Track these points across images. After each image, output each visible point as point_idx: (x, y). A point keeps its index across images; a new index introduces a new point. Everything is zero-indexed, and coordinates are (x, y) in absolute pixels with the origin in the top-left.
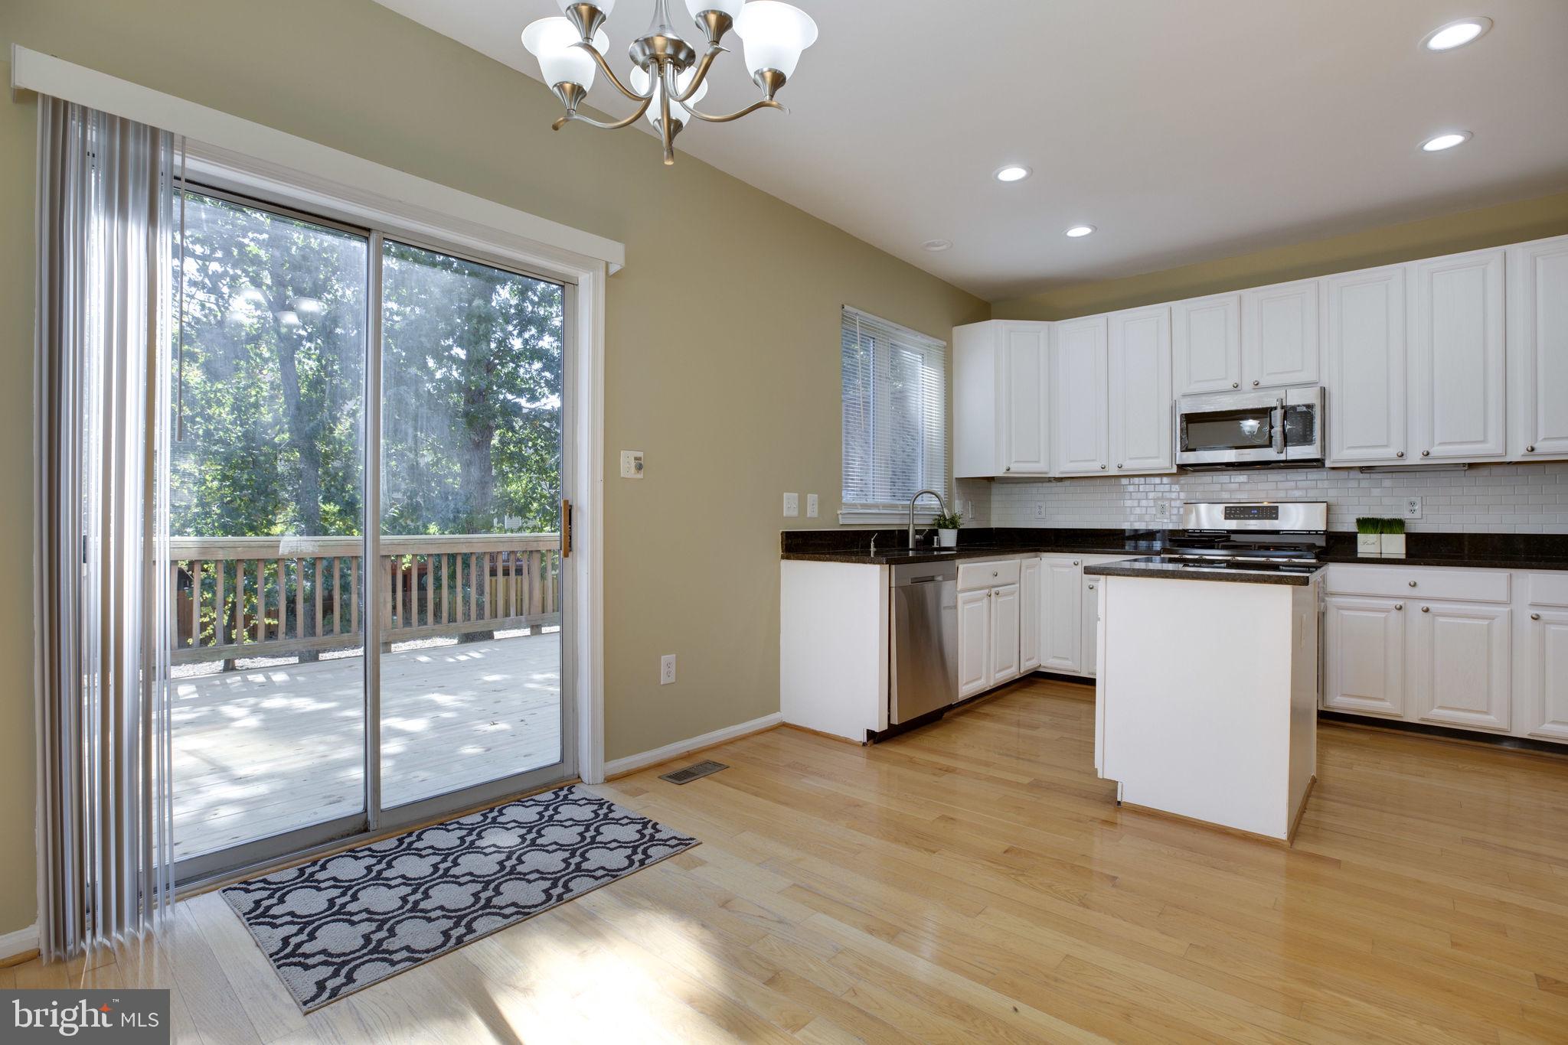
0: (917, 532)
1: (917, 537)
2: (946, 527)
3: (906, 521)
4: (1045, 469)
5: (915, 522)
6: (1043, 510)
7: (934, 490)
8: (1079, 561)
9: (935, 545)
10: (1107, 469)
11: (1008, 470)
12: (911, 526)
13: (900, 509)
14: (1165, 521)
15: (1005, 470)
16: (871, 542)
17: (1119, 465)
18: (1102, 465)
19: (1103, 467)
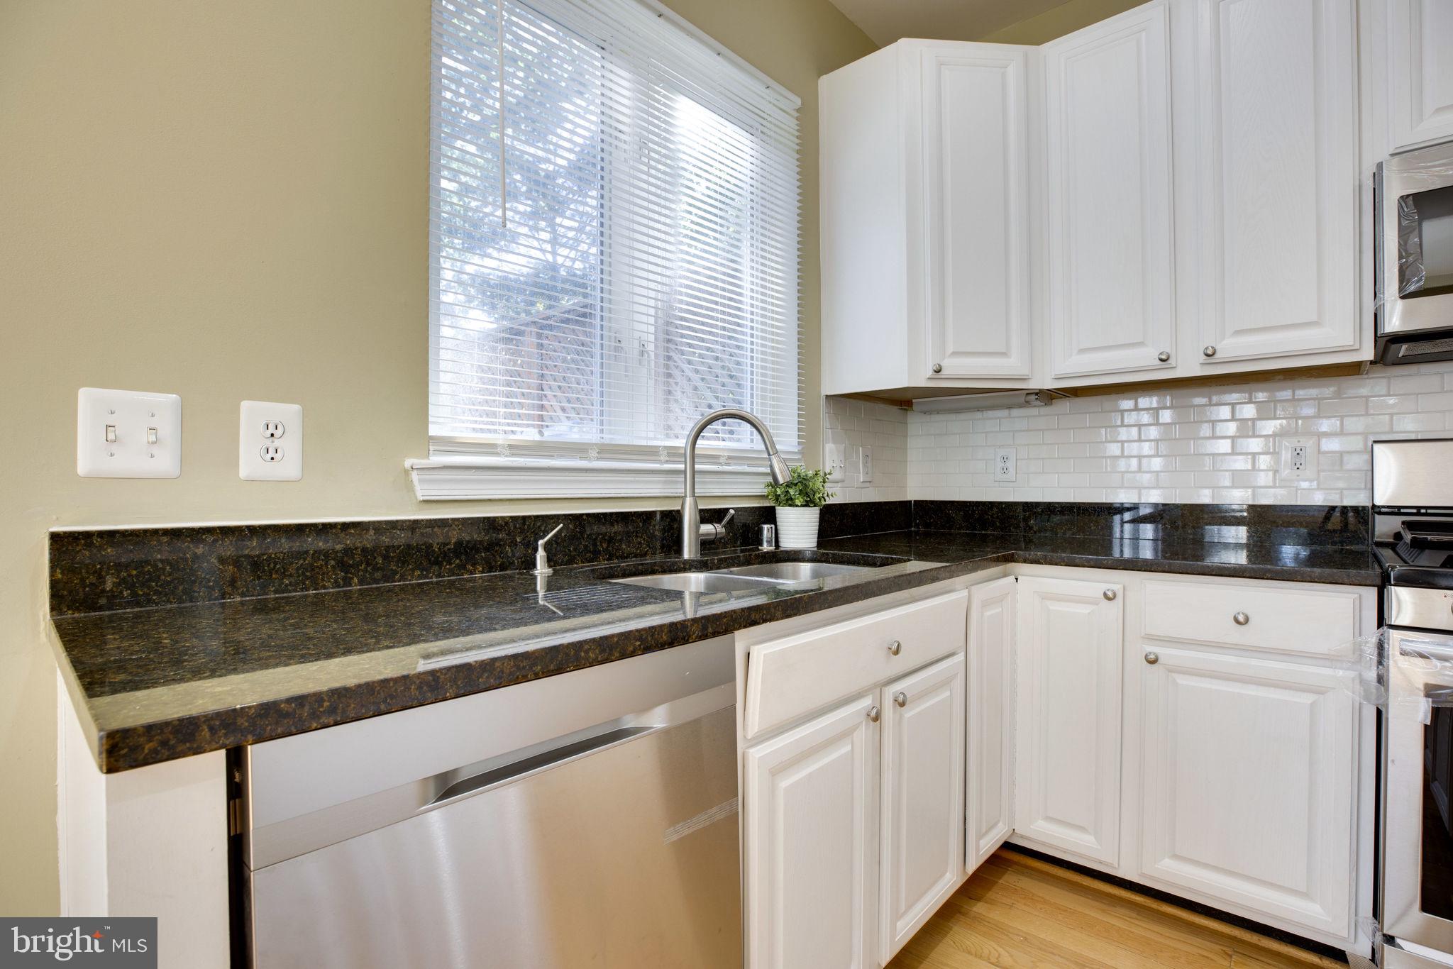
0: (708, 516)
1: (707, 528)
2: (790, 502)
3: (678, 490)
4: (1022, 371)
5: (698, 491)
6: (1011, 464)
7: (746, 409)
8: (1117, 588)
9: (766, 547)
10: (1172, 362)
11: (938, 371)
12: (689, 501)
13: (663, 458)
14: (1305, 485)
15: (930, 373)
16: (536, 550)
17: (1207, 348)
18: (1161, 354)
19: (1164, 357)
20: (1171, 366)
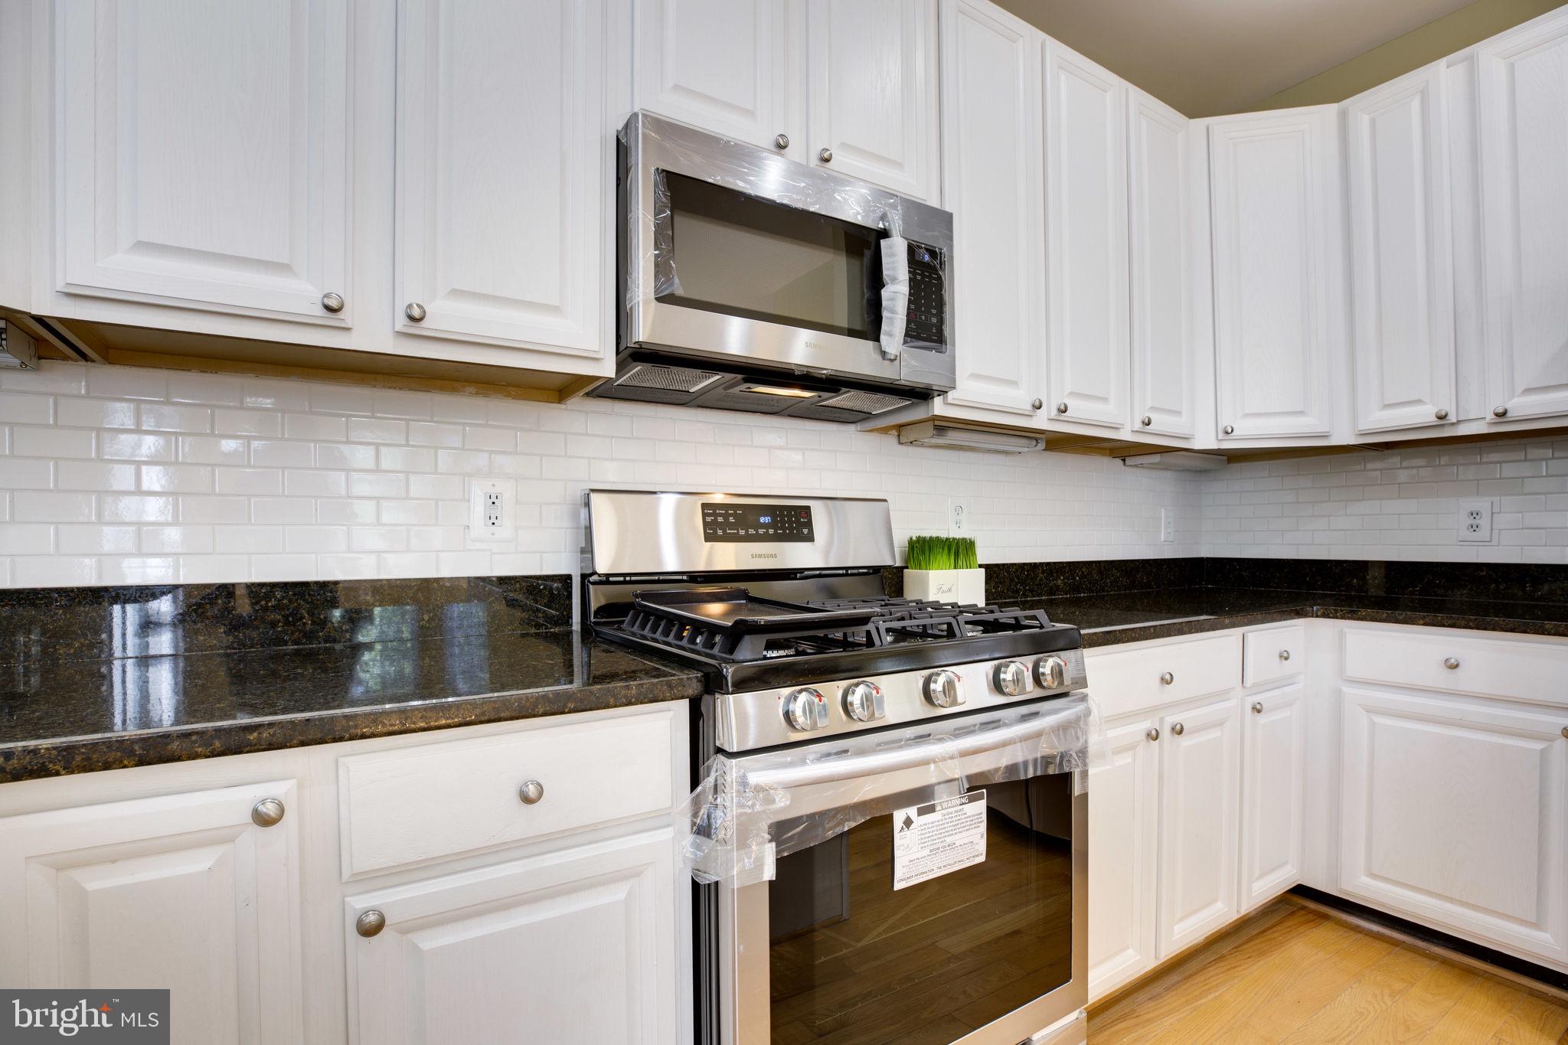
10: (347, 316)
17: (410, 306)
18: (325, 296)
19: (333, 303)
20: (343, 325)
